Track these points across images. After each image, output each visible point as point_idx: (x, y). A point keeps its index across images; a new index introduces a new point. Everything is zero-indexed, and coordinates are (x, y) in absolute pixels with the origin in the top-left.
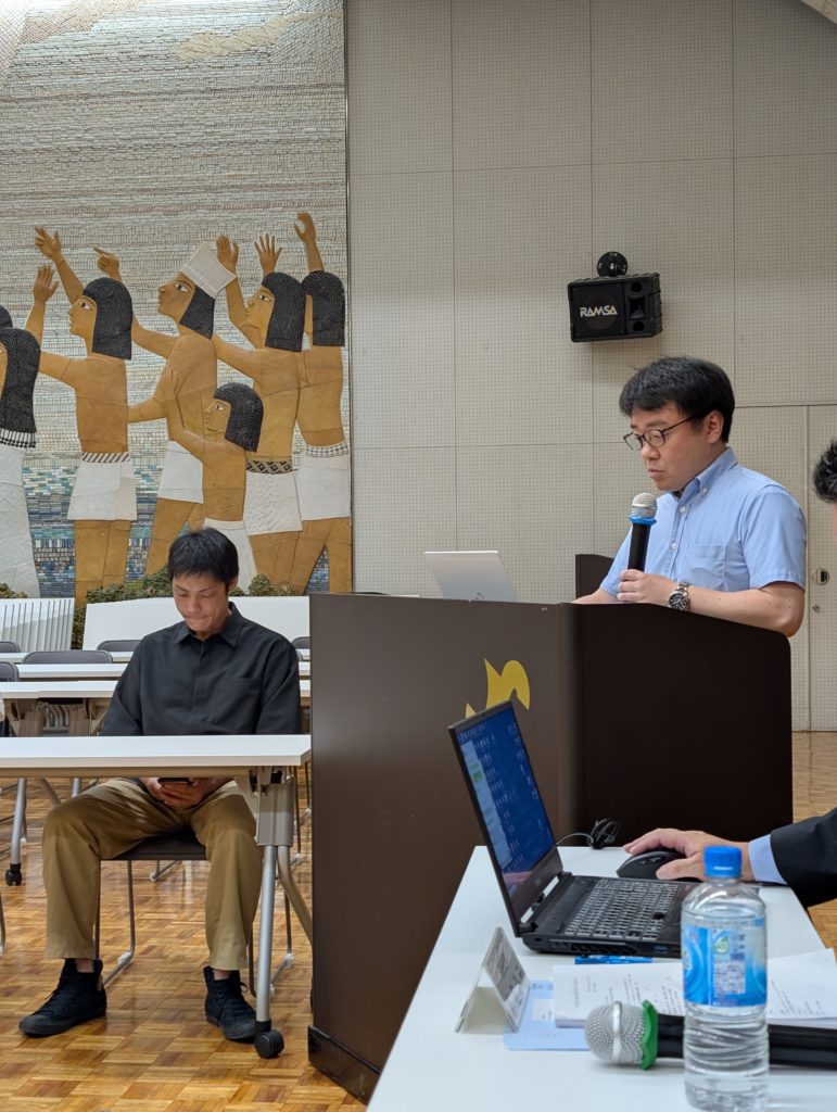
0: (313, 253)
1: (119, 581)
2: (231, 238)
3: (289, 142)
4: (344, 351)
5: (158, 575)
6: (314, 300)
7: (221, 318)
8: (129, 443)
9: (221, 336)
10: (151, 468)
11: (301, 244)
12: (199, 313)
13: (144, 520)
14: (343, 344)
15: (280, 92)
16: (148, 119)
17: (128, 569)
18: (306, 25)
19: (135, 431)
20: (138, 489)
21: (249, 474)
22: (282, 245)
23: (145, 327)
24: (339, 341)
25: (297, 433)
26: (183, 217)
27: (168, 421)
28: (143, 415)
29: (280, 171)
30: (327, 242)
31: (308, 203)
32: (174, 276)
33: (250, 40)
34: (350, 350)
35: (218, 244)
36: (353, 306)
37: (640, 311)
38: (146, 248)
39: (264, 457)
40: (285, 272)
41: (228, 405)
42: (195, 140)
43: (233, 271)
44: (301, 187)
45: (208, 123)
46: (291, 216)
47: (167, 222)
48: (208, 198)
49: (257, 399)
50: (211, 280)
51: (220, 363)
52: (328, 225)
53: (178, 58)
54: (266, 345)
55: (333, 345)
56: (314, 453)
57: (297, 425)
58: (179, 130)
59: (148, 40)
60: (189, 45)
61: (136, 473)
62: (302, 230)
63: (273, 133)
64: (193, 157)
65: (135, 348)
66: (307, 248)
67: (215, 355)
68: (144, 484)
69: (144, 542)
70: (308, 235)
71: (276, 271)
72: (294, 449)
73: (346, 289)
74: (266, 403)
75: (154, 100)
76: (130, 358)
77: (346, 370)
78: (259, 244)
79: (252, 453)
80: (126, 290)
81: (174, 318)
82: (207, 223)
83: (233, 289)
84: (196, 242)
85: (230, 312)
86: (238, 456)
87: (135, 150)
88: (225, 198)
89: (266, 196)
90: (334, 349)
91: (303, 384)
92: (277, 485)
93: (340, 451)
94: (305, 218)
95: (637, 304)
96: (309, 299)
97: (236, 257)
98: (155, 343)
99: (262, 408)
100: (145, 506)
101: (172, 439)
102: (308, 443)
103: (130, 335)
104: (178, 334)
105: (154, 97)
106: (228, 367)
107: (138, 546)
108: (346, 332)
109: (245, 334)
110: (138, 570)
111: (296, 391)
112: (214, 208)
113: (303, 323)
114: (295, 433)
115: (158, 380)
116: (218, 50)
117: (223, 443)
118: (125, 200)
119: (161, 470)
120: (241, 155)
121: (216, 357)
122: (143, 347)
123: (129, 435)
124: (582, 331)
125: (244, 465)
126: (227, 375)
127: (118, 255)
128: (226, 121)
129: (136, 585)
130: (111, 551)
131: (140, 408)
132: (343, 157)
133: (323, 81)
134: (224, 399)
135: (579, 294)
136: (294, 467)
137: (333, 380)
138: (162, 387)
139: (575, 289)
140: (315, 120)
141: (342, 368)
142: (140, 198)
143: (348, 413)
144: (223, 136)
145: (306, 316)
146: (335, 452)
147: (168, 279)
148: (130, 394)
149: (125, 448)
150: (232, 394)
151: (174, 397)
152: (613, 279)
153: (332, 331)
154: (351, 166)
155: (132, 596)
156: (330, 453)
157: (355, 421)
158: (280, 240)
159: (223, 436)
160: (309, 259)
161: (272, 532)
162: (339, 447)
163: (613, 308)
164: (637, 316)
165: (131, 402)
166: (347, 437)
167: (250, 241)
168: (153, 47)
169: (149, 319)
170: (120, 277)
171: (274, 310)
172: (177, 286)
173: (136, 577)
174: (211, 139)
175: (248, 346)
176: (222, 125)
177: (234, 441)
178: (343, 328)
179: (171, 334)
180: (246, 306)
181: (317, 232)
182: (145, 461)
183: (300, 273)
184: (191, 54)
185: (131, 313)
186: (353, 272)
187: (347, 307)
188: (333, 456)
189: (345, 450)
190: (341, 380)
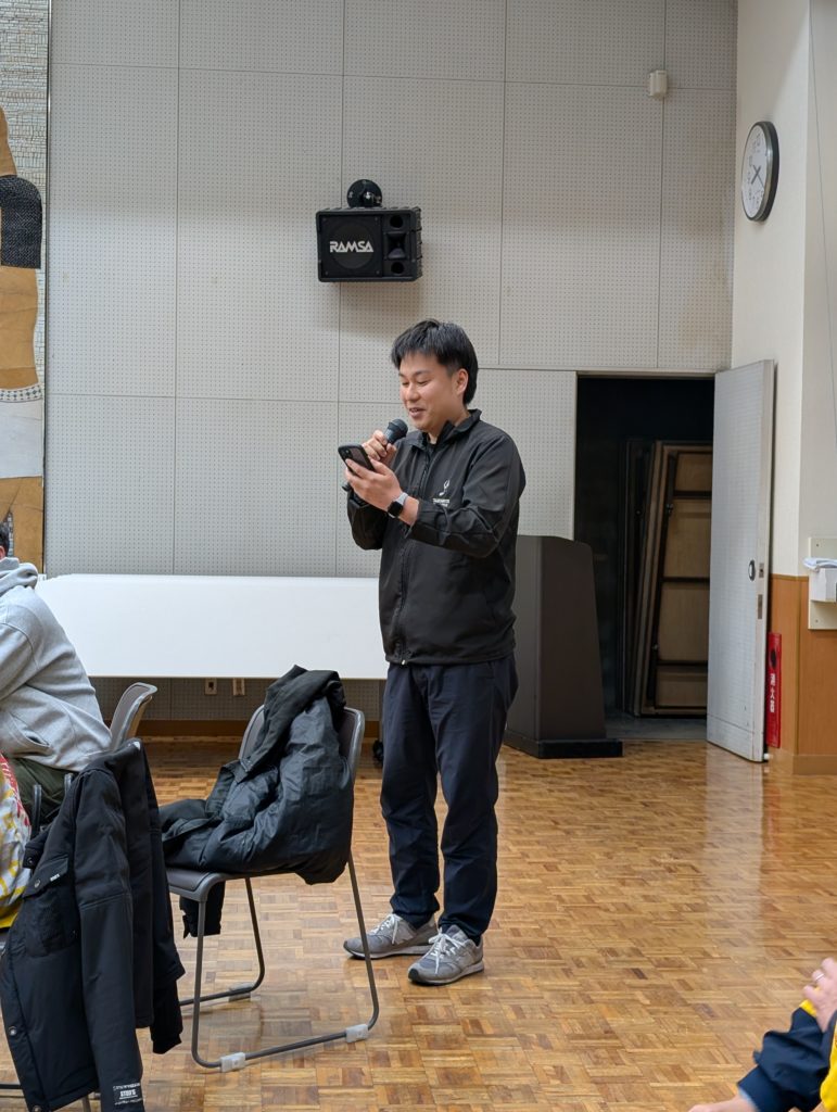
4: (40, 274)
6: (3, 210)
14: (39, 267)
24: (32, 261)
30: (21, 140)
34: (47, 273)
36: (52, 220)
37: (400, 250)
52: (24, 120)
55: (25, 266)
73: (44, 200)
77: (41, 297)
90: (28, 271)
93: (32, 396)
95: (397, 242)
108: (43, 252)
124: (330, 269)
132: (45, 40)
135: (328, 224)
137: (26, 308)
139: (324, 219)
141: (36, 296)
143: (43, 350)
146: (25, 397)
152: (369, 210)
153: (26, 249)
154: (54, 53)
156: (18, 398)
157: (51, 360)
162: (31, 391)
163: (368, 244)
164: (396, 255)
166: (41, 379)
178: (40, 246)
186: (53, 179)
187: (44, 221)
188: (22, 401)
189: (37, 394)
190: (35, 310)
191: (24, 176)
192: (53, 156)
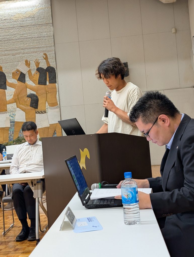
0: (48, 62)
1: (7, 142)
2: (28, 60)
3: (40, 37)
4: (56, 84)
5: (16, 139)
6: (49, 73)
7: (27, 79)
8: (7, 109)
9: (28, 83)
10: (13, 115)
11: (45, 60)
12: (22, 78)
13: (12, 127)
14: (56, 83)
15: (37, 26)
16: (7, 34)
17: (9, 139)
18: (42, 10)
19: (9, 106)
20: (10, 120)
21: (36, 114)
22: (40, 61)
23: (9, 82)
24: (55, 82)
25: (47, 104)
26: (16, 56)
27: (16, 103)
28: (10, 102)
29: (39, 44)
30: (51, 59)
31: (46, 51)
32: (15, 70)
33: (29, 14)
34: (58, 84)
35: (25, 61)
36: (58, 74)
38: (8, 64)
39: (39, 110)
40: (42, 67)
41: (30, 99)
42: (18, 38)
43: (29, 68)
44: (44, 47)
45: (21, 34)
46: (42, 54)
47: (13, 57)
48: (22, 51)
49: (37, 97)
50: (24, 70)
51: (28, 89)
52: (51, 56)
53: (13, 20)
54: (38, 84)
55: (54, 83)
56: (51, 108)
57: (47, 102)
58: (14, 36)
59: (6, 16)
60: (15, 16)
61: (10, 116)
62: (45, 57)
63: (36, 35)
64: (18, 42)
65: (7, 87)
66: (46, 61)
67: (26, 87)
68: (12, 118)
69: (12, 132)
70: (46, 58)
71: (39, 67)
72: (46, 108)
73: (56, 70)
74: (39, 98)
75: (8, 30)
76: (6, 89)
78: (35, 61)
79: (37, 109)
80: (4, 74)
81: (16, 79)
82: (22, 57)
83: (29, 72)
84: (20, 61)
85: (29, 77)
86: (33, 110)
87: (4, 41)
88: (26, 51)
89: (36, 50)
91: (47, 93)
92: (43, 116)
94: (45, 54)
96: (47, 73)
97: (30, 64)
98: (12, 85)
99: (38, 99)
100: (12, 124)
101: (17, 107)
102: (50, 106)
103: (6, 84)
104: (17, 83)
105: (8, 29)
106: (29, 90)
107: (11, 133)
108: (57, 80)
109: (33, 82)
110: (12, 138)
111: (46, 94)
112: (24, 53)
113: (46, 79)
114: (46, 104)
115: (13, 94)
116: (22, 17)
117: (30, 108)
118: (3, 53)
119: (15, 115)
120: (29, 41)
121: (27, 88)
122: (9, 86)
123: (7, 107)
125: (35, 112)
126: (29, 92)
127: (2, 66)
128: (25, 33)
129: (11, 142)
130: (5, 135)
131: (9, 101)
132: (53, 40)
133: (47, 23)
134: (29, 97)
136: (47, 112)
137: (55, 91)
138: (14, 95)
140: (46, 32)
141: (56, 88)
142: (6, 52)
144: (25, 37)
145: (47, 77)
147: (14, 71)
148: (7, 98)
149: (7, 110)
150: (31, 96)
151: (17, 98)
153: (53, 80)
154: (55, 42)
155: (11, 145)
156: (55, 108)
157: (60, 100)
158: (40, 60)
159: (29, 106)
160: (47, 64)
161: (42, 127)
165: (7, 100)
166: (59, 104)
167: (33, 60)
168: (7, 17)
169: (10, 80)
170: (3, 71)
171: (39, 76)
172: (16, 72)
173: (11, 140)
174: (22, 38)
175: (34, 85)
176: (24, 34)
177: (32, 107)
178: (56, 79)
179: (16, 83)
180: (33, 75)
181: (48, 57)
182: (11, 113)
183: (45, 67)
184: (16, 18)
185: (6, 79)
186: (57, 66)
187: (56, 74)
188: (56, 109)
189: (58, 107)
190: (56, 91)
191: (52, 66)
192: (57, 62)
